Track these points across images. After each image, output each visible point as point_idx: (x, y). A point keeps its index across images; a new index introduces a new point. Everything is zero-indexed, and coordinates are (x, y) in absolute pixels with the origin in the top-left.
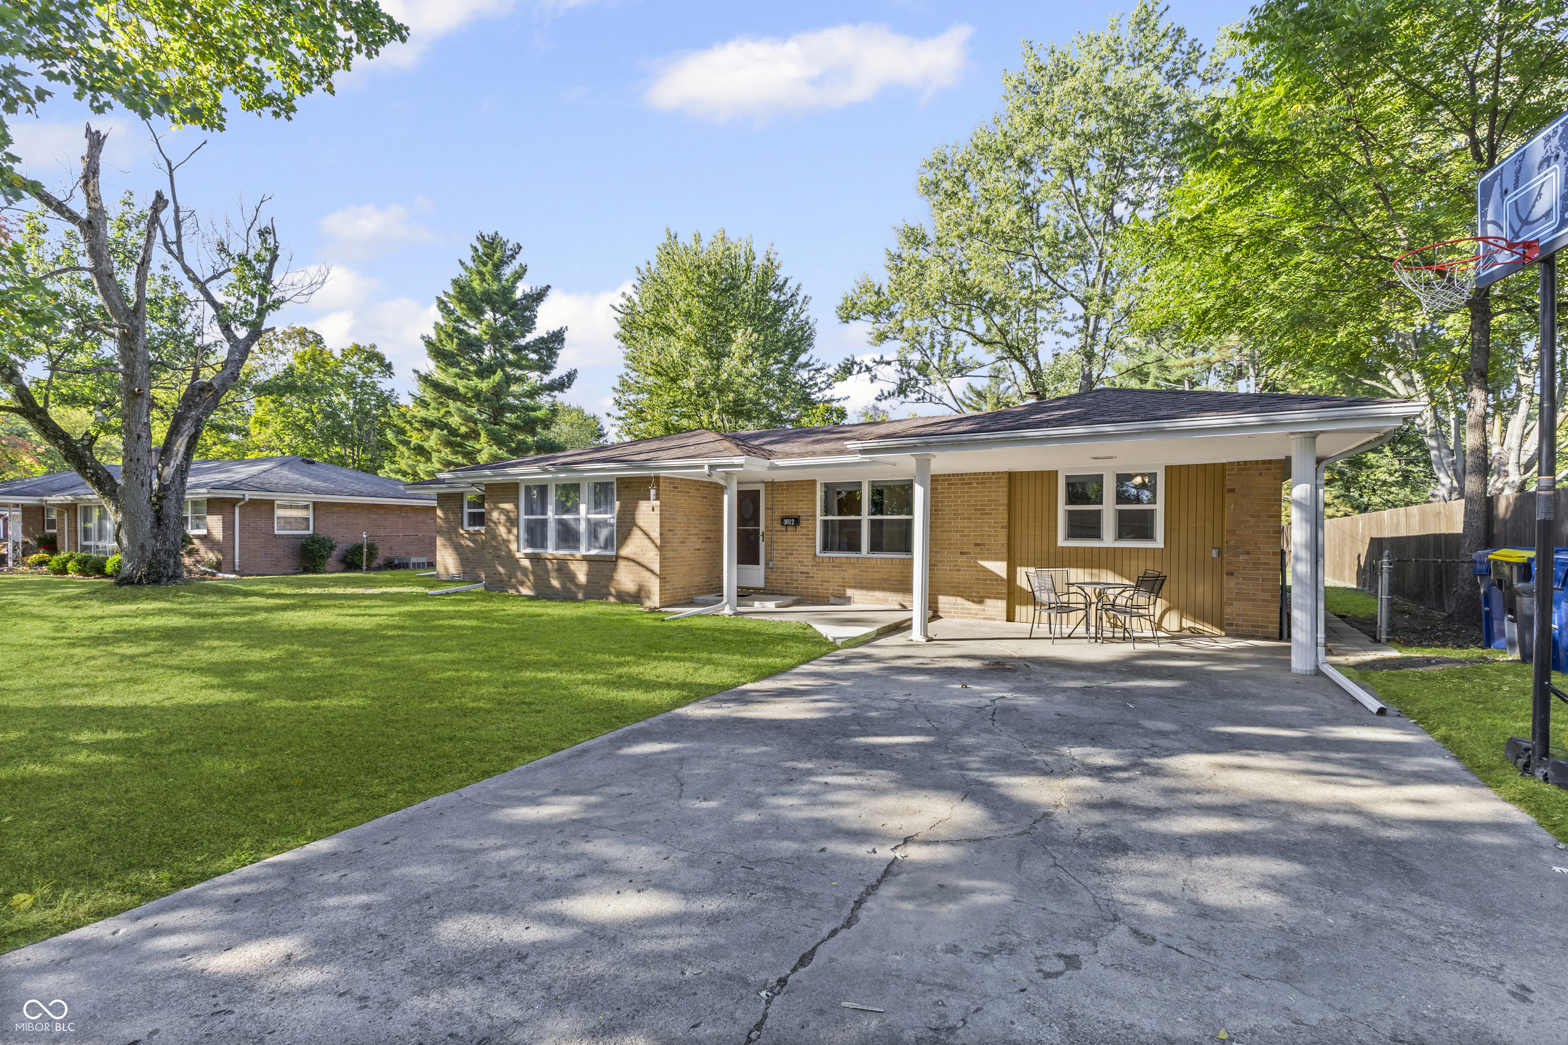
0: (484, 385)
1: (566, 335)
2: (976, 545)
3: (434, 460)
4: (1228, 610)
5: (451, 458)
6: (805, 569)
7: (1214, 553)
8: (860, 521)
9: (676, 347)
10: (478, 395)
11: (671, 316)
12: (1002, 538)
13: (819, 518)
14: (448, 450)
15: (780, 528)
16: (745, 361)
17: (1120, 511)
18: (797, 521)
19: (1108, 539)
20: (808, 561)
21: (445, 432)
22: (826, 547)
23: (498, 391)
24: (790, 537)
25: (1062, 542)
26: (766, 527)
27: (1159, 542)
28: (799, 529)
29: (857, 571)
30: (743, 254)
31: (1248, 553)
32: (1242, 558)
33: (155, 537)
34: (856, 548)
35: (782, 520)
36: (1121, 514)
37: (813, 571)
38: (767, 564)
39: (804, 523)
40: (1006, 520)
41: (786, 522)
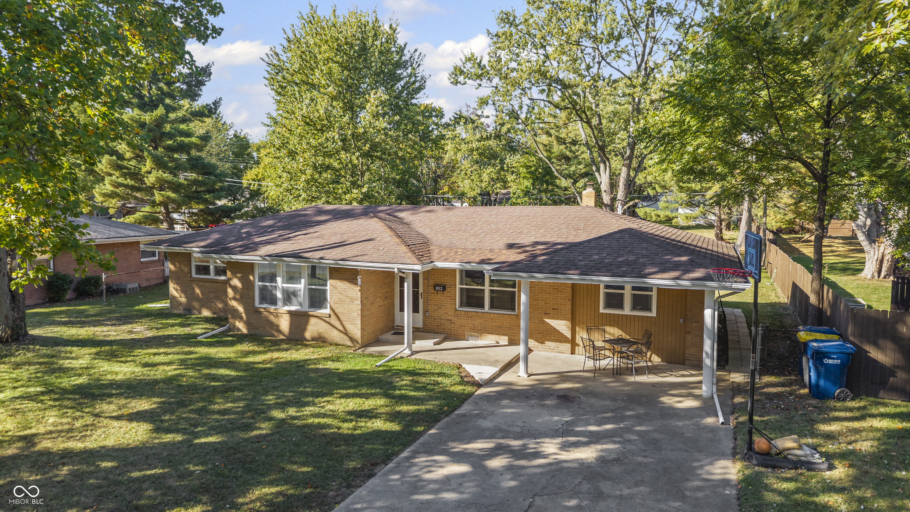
0: (147, 117)
1: (213, 69)
2: (553, 309)
3: (106, 182)
4: (687, 352)
5: (121, 180)
6: (449, 318)
7: (681, 321)
8: (484, 290)
9: (322, 104)
10: (142, 125)
11: (317, 77)
12: (569, 306)
13: (458, 286)
14: (117, 173)
15: (433, 291)
16: (376, 116)
17: (634, 295)
18: (444, 288)
19: (627, 310)
20: (451, 312)
21: (114, 158)
22: (461, 305)
23: (160, 122)
24: (440, 297)
25: (602, 310)
26: (424, 290)
27: (654, 314)
28: (445, 292)
29: (482, 321)
30: (370, 22)
31: (697, 322)
32: (694, 324)
33: (13, 309)
34: (482, 306)
35: (435, 287)
36: (634, 296)
37: (454, 319)
38: (424, 313)
39: (448, 289)
40: (571, 296)
41: (437, 288)
